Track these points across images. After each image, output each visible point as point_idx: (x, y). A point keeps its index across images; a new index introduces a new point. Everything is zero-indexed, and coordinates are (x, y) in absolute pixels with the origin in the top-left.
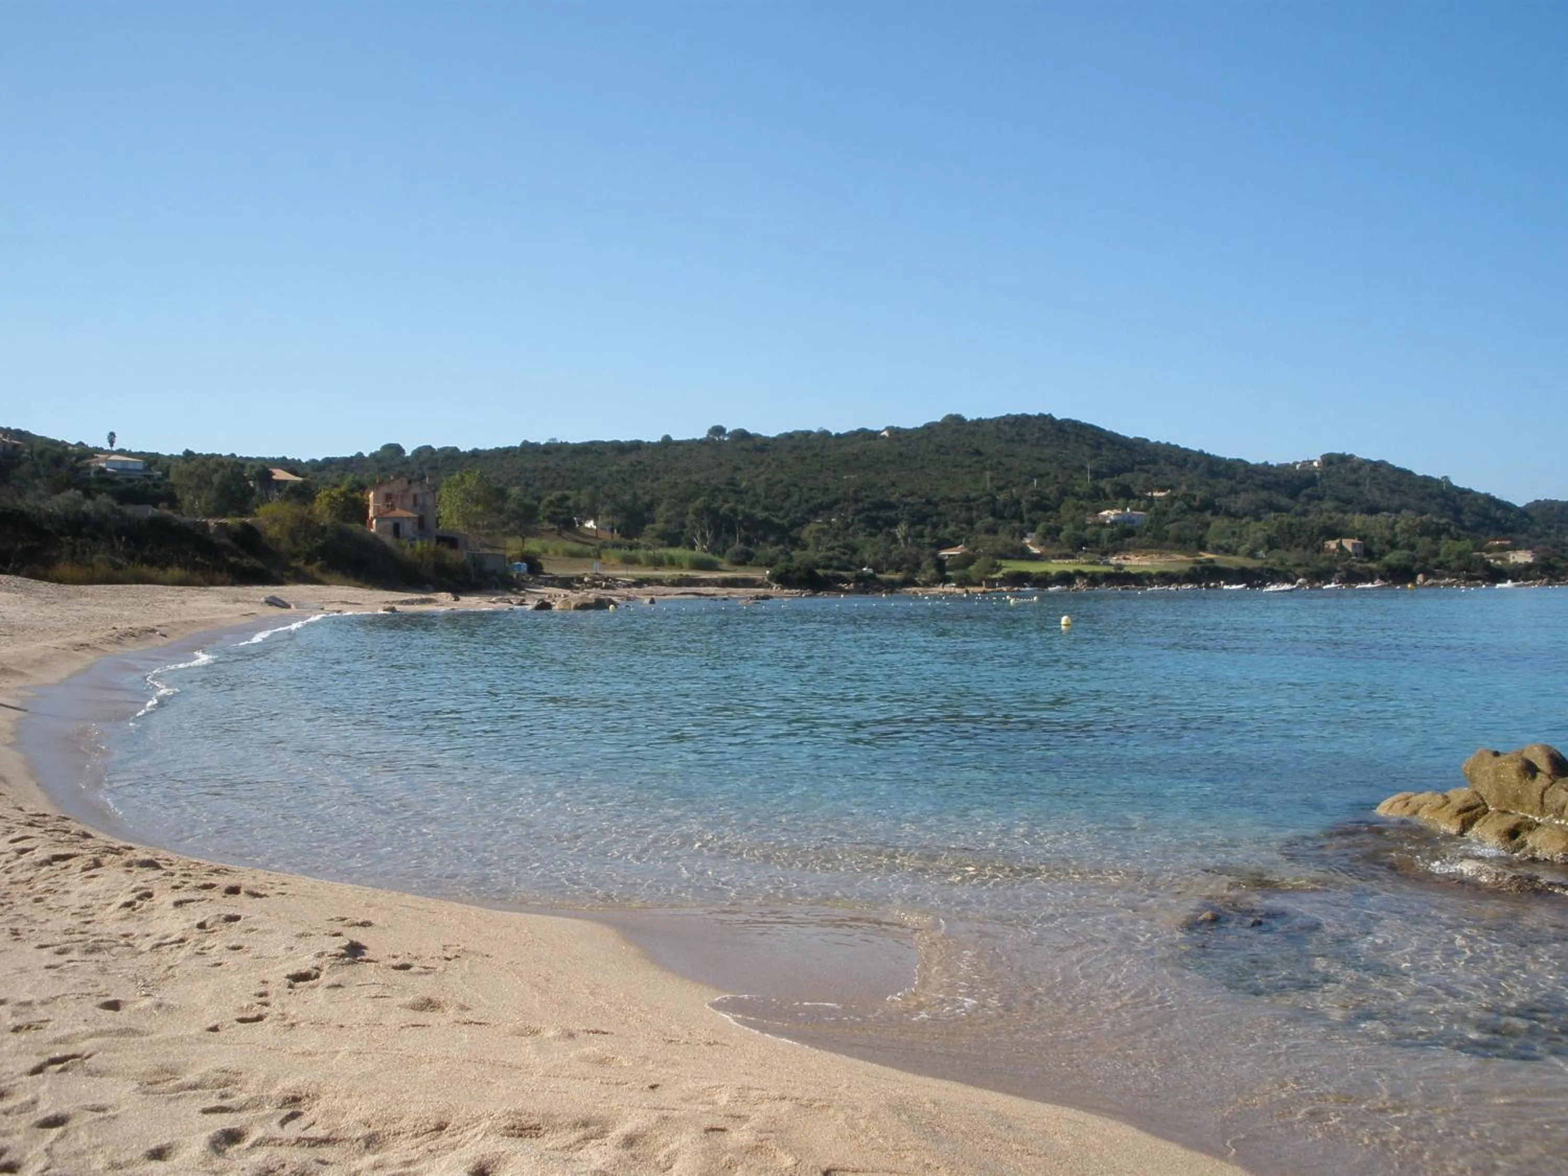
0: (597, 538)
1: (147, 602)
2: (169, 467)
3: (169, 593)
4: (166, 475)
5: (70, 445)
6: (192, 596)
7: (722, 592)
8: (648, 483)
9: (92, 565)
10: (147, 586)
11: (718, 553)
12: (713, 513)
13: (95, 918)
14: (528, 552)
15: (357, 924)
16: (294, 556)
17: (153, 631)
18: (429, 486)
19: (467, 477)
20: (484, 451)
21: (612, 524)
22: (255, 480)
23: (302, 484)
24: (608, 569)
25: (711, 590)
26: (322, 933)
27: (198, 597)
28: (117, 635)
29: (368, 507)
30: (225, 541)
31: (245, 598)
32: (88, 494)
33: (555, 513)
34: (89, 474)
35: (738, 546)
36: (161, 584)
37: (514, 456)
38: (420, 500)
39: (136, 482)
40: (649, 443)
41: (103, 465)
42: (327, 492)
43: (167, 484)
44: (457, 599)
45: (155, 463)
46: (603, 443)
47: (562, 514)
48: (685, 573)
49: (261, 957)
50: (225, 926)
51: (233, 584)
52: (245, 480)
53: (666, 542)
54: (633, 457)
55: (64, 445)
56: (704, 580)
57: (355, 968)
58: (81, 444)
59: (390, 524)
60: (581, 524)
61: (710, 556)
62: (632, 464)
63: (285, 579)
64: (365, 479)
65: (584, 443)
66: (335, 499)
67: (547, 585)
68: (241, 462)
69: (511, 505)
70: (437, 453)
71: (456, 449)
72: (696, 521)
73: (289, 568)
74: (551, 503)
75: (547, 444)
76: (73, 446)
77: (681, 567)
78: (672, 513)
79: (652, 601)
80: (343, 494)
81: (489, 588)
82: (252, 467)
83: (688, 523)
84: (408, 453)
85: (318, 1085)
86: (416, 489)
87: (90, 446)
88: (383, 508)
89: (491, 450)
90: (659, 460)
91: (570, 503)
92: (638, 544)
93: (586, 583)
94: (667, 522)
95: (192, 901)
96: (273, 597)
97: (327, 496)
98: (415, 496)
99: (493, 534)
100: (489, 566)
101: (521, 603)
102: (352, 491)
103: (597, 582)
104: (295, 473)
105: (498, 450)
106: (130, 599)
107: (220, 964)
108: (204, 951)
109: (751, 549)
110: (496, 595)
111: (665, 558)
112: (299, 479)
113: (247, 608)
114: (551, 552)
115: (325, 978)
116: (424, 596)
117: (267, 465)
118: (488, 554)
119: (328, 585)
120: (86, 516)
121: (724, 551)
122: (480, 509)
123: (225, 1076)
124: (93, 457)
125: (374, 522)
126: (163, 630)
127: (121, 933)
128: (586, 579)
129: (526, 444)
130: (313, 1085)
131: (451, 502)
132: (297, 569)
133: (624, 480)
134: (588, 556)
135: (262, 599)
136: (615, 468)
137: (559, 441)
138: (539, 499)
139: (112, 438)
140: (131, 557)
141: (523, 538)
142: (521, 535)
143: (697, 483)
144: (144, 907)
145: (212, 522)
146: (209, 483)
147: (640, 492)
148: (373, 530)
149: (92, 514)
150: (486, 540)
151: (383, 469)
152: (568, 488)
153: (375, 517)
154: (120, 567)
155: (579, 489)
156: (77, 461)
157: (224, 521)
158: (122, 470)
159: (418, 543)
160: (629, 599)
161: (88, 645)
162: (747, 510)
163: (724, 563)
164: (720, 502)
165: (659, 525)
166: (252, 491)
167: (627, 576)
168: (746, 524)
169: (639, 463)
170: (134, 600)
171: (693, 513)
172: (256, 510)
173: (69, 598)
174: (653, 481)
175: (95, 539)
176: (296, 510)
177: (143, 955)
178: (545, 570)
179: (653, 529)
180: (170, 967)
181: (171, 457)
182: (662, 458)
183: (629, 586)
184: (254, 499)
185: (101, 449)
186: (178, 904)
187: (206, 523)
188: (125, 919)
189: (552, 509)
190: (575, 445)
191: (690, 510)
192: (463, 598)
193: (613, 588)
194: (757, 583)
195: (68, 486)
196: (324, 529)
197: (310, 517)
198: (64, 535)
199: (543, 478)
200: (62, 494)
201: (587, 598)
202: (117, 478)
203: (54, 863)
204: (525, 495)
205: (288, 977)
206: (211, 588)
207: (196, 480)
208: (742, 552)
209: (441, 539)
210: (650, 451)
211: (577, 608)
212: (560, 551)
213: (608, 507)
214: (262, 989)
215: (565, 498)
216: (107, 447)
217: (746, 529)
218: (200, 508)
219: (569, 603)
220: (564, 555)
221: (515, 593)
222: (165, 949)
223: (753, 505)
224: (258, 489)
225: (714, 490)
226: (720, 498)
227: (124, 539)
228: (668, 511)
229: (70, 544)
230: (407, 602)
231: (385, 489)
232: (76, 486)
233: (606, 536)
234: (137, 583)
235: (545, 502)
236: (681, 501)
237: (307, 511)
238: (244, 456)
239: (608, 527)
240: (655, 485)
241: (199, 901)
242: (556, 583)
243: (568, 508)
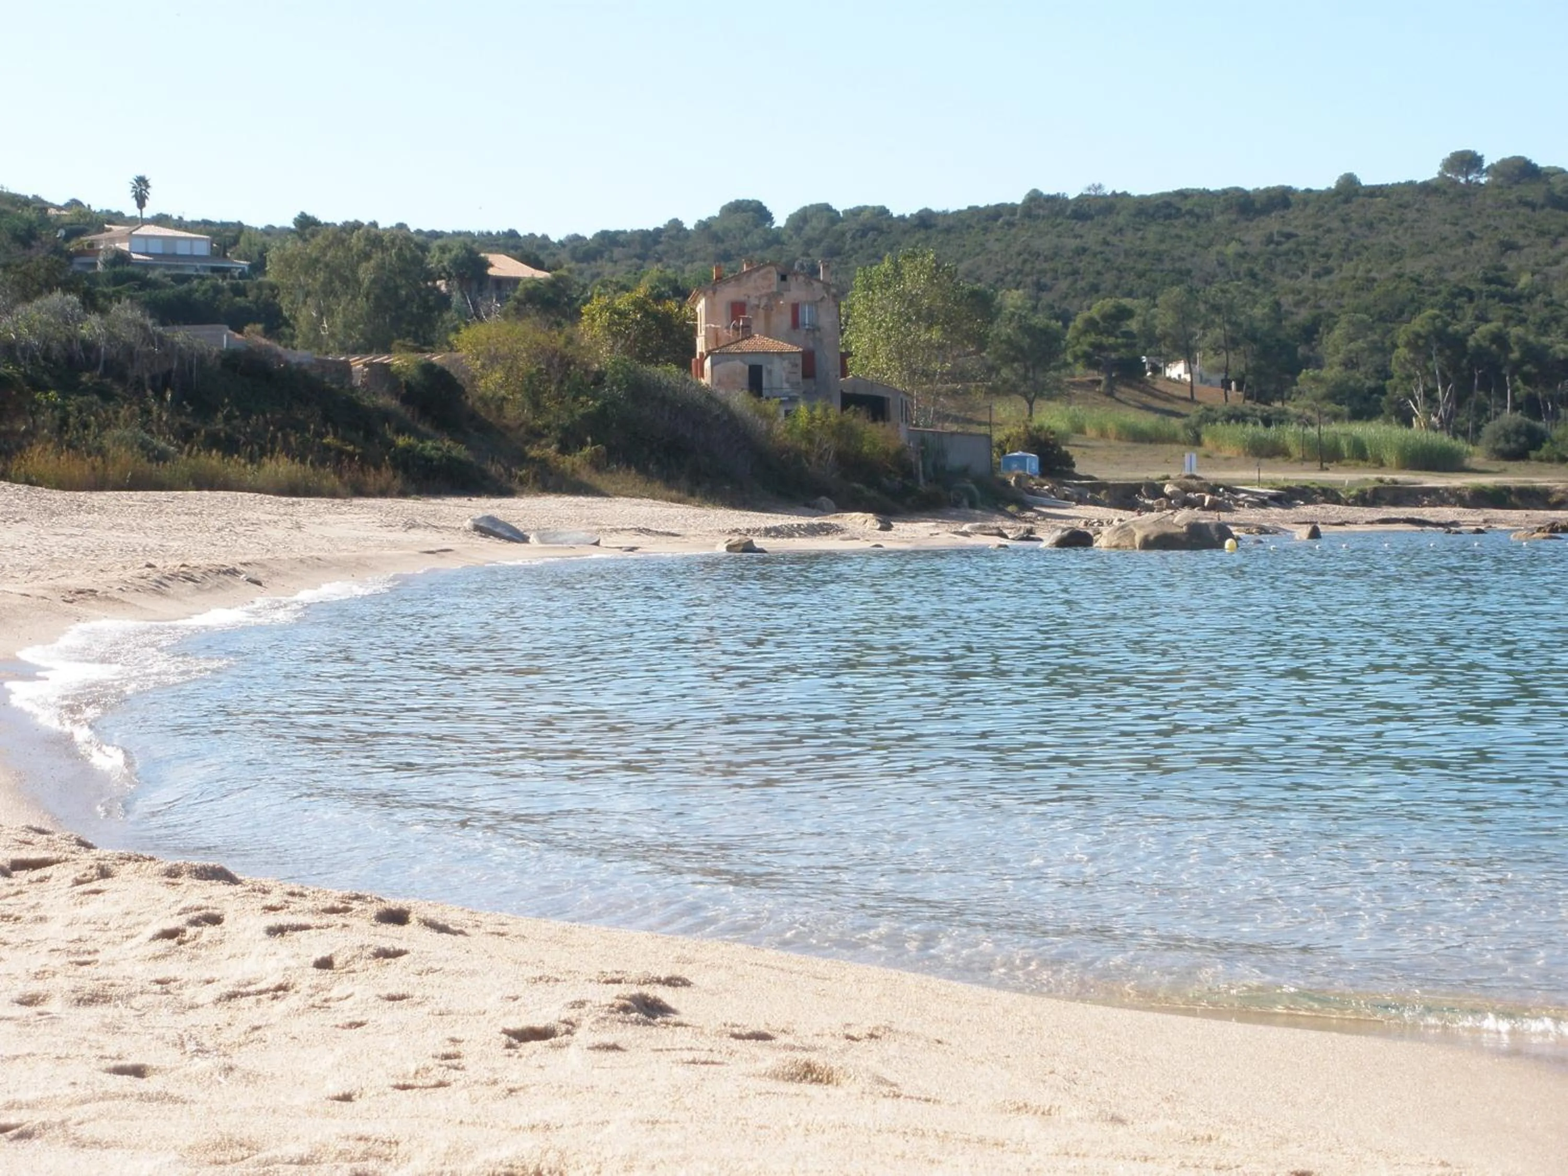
0: (1191, 400)
1: (219, 524)
2: (265, 249)
3: (268, 507)
4: (259, 267)
5: (52, 206)
6: (316, 514)
7: (1471, 517)
8: (1305, 281)
9: (101, 451)
10: (222, 494)
11: (1465, 434)
12: (1457, 343)
13: (97, 956)
14: (1040, 429)
15: (659, 981)
16: (536, 435)
17: (234, 572)
18: (826, 286)
19: (907, 267)
20: (945, 215)
21: (1227, 370)
22: (449, 277)
23: (552, 284)
24: (1216, 468)
25: (1448, 513)
26: (582, 978)
27: (329, 518)
28: (156, 576)
29: (694, 330)
30: (386, 401)
31: (431, 521)
32: (90, 302)
33: (1099, 347)
34: (94, 265)
35: (1509, 417)
36: (251, 490)
37: (1011, 224)
38: (806, 316)
39: (195, 282)
40: (1309, 191)
41: (125, 247)
42: (605, 300)
43: (260, 286)
44: (886, 527)
45: (236, 241)
46: (1205, 193)
47: (1114, 348)
48: (1387, 477)
49: (450, 1013)
50: (374, 963)
51: (403, 494)
52: (432, 276)
53: (1346, 409)
54: (1273, 224)
55: (40, 205)
56: (1434, 490)
57: (647, 1030)
58: (75, 203)
59: (740, 367)
60: (1156, 370)
61: (1443, 439)
62: (1270, 240)
63: (515, 485)
64: (689, 274)
65: (1163, 195)
66: (623, 314)
67: (1081, 501)
68: (418, 239)
69: (1004, 329)
70: (842, 220)
71: (883, 212)
72: (1413, 362)
73: (522, 459)
74: (1091, 324)
75: (1082, 198)
76: (59, 208)
77: (1380, 464)
78: (1361, 343)
79: (1315, 534)
80: (640, 305)
81: (956, 504)
82: (443, 250)
83: (1394, 367)
84: (780, 221)
85: (562, 1153)
86: (796, 292)
87: (96, 208)
88: (727, 334)
89: (959, 212)
90: (1329, 231)
91: (1133, 325)
92: (1285, 412)
93: (1169, 498)
94: (1350, 364)
95: (306, 928)
96: (491, 519)
97: (606, 307)
98: (795, 308)
99: (966, 392)
100: (955, 459)
101: (1028, 536)
102: (659, 298)
103: (1192, 495)
104: (537, 264)
105: (974, 211)
106: (184, 518)
107: (360, 1025)
108: (331, 1004)
109: (1541, 425)
110: (974, 520)
111: (1344, 444)
112: (541, 275)
113: (433, 539)
114: (1091, 432)
115: (583, 1036)
116: (815, 521)
117: (476, 246)
118: (953, 434)
119: (607, 496)
120: (89, 347)
121: (1478, 429)
122: (936, 335)
123: (362, 1146)
124: (101, 230)
125: (707, 363)
126: (252, 572)
127: (153, 978)
128: (1168, 489)
129: (1035, 198)
130: (550, 1154)
131: (872, 321)
132: (543, 462)
133: (1253, 275)
134: (1172, 439)
135: (468, 524)
136: (1232, 249)
137: (1108, 191)
138: (1066, 318)
139: (141, 194)
140: (186, 435)
141: (1031, 403)
142: (1025, 395)
143: (1416, 280)
144: (204, 939)
145: (358, 364)
146: (350, 282)
147: (1287, 301)
148: (706, 380)
149: (102, 343)
150: (950, 406)
151: (726, 257)
152: (1130, 294)
153: (709, 353)
154: (162, 457)
155: (1152, 296)
156: (67, 238)
157: (384, 359)
158: (163, 256)
159: (802, 409)
160: (1263, 530)
161: (93, 592)
162: (1531, 338)
163: (1477, 455)
164: (1469, 321)
165: (1332, 372)
166: (444, 301)
167: (1260, 482)
168: (1527, 368)
169: (1289, 236)
170: (192, 519)
171: (1408, 344)
172: (452, 337)
173: (53, 514)
174: (1317, 276)
175: (106, 396)
176: (541, 337)
177: (200, 1010)
178: (1077, 470)
179: (1315, 379)
180: (257, 1028)
181: (270, 231)
182: (1336, 224)
183: (1263, 504)
184: (447, 316)
185: (120, 215)
186: (277, 931)
187: (347, 365)
188: (164, 956)
189: (1092, 338)
190: (1143, 199)
191: (1402, 339)
192: (897, 525)
193: (1229, 509)
194: (1554, 499)
195: (48, 286)
196: (599, 378)
197: (569, 351)
198: (45, 389)
199: (1075, 272)
200: (38, 302)
201: (1171, 523)
202: (153, 275)
203: (14, 873)
204: (1035, 309)
205: (506, 1032)
206: (356, 501)
207: (321, 276)
208: (1517, 432)
209: (849, 400)
210: (1310, 210)
211: (1148, 544)
212: (1111, 427)
213: (1217, 333)
214: (451, 1050)
215: (1124, 314)
216: (130, 209)
217: (1527, 379)
218: (332, 335)
219: (1131, 534)
220: (1119, 438)
221: (1013, 517)
222: (243, 1002)
223: (1544, 327)
224: (456, 297)
225: (1455, 295)
226: (1470, 311)
227: (169, 396)
228: (1351, 340)
229: (55, 407)
230: (777, 532)
231: (730, 293)
232: (68, 286)
233: (1212, 395)
234: (199, 488)
235: (1079, 322)
236: (1382, 318)
237: (561, 340)
238: (426, 228)
239: (1218, 378)
240: (1322, 284)
241: (318, 928)
242: (1102, 495)
243: (1128, 335)
